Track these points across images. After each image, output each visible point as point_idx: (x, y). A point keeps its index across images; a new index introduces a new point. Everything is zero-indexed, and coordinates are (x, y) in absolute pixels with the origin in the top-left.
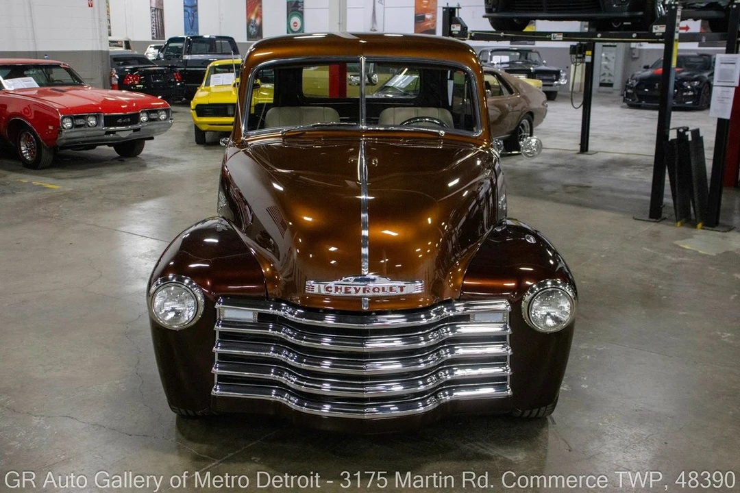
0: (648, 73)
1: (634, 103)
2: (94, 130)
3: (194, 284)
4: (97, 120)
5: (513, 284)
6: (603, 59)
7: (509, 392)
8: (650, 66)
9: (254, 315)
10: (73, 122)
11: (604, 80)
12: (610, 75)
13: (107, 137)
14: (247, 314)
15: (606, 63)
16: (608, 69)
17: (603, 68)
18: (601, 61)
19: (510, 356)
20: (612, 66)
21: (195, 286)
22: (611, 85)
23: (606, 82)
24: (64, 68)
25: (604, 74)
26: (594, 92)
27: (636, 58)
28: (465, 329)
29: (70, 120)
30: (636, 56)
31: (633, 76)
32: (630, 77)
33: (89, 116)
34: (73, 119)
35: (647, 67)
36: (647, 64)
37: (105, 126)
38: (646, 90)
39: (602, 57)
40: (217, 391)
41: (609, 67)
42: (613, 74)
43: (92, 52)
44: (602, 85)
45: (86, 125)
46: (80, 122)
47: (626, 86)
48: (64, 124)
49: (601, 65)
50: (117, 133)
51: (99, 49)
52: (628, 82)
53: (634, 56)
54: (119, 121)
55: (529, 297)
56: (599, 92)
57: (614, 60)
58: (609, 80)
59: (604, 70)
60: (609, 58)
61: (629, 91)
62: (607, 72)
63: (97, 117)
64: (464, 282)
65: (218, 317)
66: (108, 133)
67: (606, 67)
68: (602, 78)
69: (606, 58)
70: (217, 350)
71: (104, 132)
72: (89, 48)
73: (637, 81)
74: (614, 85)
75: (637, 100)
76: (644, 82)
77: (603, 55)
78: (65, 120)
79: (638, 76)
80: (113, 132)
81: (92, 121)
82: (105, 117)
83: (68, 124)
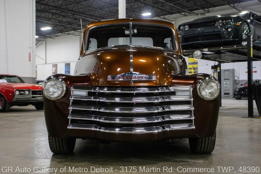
0: (243, 86)
1: (238, 97)
2: (28, 96)
3: (63, 82)
4: (29, 92)
5: (193, 82)
6: (225, 84)
7: (194, 127)
8: (243, 84)
9: (86, 93)
10: (19, 92)
11: (226, 92)
12: (228, 90)
13: (32, 99)
14: (83, 93)
15: (226, 86)
16: (227, 88)
17: (225, 87)
18: (224, 85)
19: (193, 110)
20: (228, 87)
21: (63, 83)
22: (229, 94)
23: (227, 93)
24: (17, 77)
25: (226, 90)
26: (222, 97)
27: (238, 84)
28: (174, 98)
29: (18, 92)
30: (237, 83)
31: (237, 87)
32: (236, 88)
33: (26, 90)
34: (20, 91)
35: (242, 85)
36: (242, 84)
37: (32, 94)
38: (243, 92)
39: (224, 84)
40: (70, 127)
41: (227, 87)
42: (229, 90)
43: (29, 78)
44: (225, 94)
45: (24, 94)
46: (22, 92)
47: (235, 91)
48: (16, 93)
49: (224, 86)
50: (36, 97)
51: (32, 77)
52: (235, 90)
53: (236, 83)
54: (38, 93)
55: (199, 86)
56: (224, 97)
57: (229, 84)
58: (228, 92)
59: (225, 88)
60: (227, 84)
61: (236, 93)
62: (227, 89)
63: (29, 91)
64: (173, 81)
65: (71, 94)
66: (33, 97)
67: (226, 87)
68: (225, 91)
69: (226, 84)
70: (71, 108)
71: (31, 97)
72: (28, 76)
73: (238, 89)
74: (230, 94)
75: (239, 96)
76: (241, 89)
77: (225, 83)
78: (16, 92)
79: (239, 88)
80: (35, 97)
81: (27, 93)
82: (32, 91)
83: (17, 93)
